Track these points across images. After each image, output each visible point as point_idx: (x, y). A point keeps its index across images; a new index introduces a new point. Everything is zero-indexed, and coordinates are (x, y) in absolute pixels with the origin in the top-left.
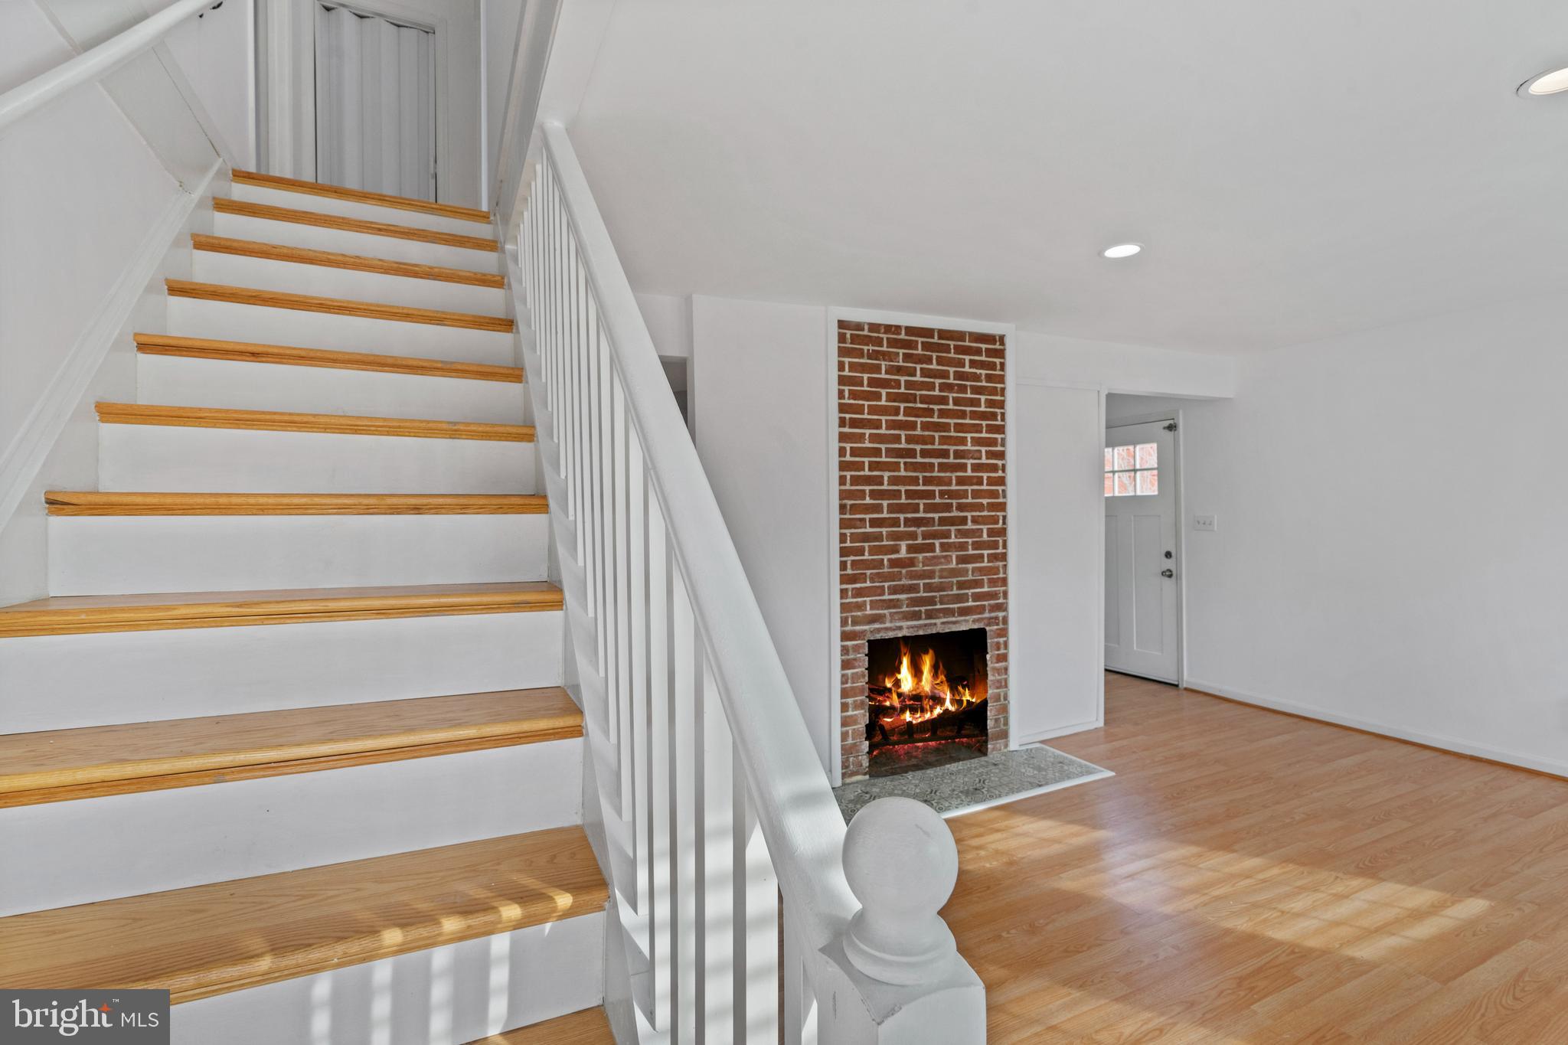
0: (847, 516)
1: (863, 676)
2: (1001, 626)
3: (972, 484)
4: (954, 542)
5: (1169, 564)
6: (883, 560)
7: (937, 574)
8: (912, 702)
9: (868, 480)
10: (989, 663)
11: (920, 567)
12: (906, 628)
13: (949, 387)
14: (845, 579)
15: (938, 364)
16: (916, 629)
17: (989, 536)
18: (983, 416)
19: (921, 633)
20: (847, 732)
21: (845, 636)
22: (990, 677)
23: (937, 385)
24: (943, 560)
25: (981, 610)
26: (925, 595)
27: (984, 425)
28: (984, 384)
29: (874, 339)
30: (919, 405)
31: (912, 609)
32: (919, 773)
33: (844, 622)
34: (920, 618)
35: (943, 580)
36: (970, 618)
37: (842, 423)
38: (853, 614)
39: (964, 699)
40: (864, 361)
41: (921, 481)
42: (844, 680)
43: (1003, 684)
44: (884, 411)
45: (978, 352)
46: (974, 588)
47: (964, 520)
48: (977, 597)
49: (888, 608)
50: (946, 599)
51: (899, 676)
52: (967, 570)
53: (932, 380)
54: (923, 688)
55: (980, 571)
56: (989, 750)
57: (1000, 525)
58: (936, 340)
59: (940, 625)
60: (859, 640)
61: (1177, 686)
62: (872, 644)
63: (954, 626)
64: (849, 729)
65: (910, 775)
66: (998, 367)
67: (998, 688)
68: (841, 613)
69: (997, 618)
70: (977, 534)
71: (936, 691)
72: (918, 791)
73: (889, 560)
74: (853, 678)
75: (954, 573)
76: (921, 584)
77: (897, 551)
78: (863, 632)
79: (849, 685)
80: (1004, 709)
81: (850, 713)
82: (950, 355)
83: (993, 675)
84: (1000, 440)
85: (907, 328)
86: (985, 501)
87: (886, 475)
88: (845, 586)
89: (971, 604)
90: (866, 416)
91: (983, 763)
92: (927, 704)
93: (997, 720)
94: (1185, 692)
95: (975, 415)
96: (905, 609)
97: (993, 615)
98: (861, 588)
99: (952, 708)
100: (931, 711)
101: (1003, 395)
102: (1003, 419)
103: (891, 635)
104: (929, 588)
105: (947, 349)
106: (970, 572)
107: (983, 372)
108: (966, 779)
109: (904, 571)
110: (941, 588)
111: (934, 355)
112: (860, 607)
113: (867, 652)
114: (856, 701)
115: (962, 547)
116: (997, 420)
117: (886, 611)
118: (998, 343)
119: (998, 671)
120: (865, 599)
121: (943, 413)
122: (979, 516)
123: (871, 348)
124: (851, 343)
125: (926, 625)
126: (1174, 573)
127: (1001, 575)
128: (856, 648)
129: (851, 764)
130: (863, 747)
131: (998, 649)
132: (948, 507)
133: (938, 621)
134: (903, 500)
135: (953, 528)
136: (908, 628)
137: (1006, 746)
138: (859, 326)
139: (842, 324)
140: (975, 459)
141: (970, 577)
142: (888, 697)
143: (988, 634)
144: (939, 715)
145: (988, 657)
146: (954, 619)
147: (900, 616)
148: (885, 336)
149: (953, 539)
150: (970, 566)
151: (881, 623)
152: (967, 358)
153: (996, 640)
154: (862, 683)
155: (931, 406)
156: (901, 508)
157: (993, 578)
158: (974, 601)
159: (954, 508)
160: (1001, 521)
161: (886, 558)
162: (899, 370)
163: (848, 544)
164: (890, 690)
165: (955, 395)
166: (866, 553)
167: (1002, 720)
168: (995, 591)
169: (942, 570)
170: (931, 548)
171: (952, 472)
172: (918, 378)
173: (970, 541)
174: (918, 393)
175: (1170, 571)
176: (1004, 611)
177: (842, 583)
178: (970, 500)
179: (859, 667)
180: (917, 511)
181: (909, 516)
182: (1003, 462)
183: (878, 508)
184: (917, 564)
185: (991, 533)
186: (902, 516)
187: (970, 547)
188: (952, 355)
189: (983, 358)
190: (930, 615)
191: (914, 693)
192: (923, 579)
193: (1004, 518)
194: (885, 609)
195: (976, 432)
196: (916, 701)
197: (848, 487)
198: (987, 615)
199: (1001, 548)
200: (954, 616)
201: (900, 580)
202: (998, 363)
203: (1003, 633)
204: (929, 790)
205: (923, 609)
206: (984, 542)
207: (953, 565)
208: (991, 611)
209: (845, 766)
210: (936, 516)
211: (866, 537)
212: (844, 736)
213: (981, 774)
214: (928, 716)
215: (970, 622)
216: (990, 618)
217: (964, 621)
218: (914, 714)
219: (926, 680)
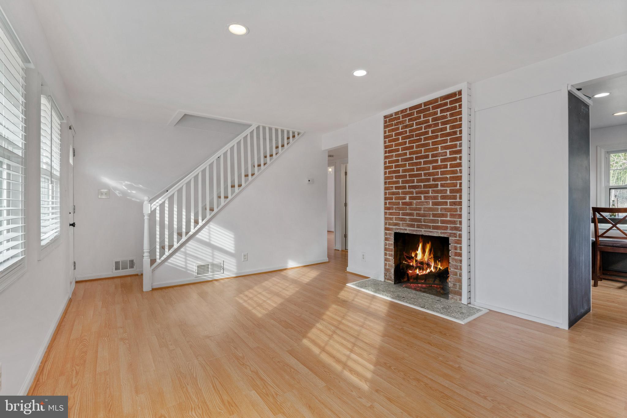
0: (387, 186)
2: (458, 238)
3: (441, 169)
4: (431, 196)
6: (399, 202)
7: (423, 209)
8: (420, 265)
9: (394, 172)
10: (451, 255)
11: (414, 206)
12: (409, 230)
13: (430, 126)
14: (386, 208)
15: (424, 118)
16: (412, 231)
17: (450, 193)
18: (449, 135)
19: (415, 233)
21: (386, 229)
22: (451, 262)
23: (423, 127)
24: (425, 203)
25: (446, 228)
26: (416, 217)
28: (449, 119)
29: (397, 118)
31: (411, 223)
33: (386, 224)
34: (414, 227)
35: (425, 212)
36: (440, 231)
37: (385, 152)
38: (389, 221)
39: (438, 267)
40: (393, 127)
41: (415, 170)
44: (401, 144)
45: (446, 104)
46: (442, 217)
47: (437, 186)
48: (444, 222)
49: (402, 221)
50: (426, 221)
51: (417, 252)
52: (438, 209)
53: (421, 126)
54: (425, 259)
55: (445, 210)
57: (458, 187)
58: (423, 108)
59: (423, 232)
60: (391, 231)
63: (430, 233)
66: (458, 108)
68: (385, 220)
69: (455, 234)
70: (444, 192)
71: (429, 262)
73: (402, 202)
74: (389, 245)
75: (430, 209)
76: (415, 213)
77: (405, 199)
78: (392, 228)
79: (387, 247)
81: (387, 257)
82: (430, 112)
84: (459, 145)
86: (448, 176)
87: (401, 169)
88: (386, 211)
90: (394, 148)
92: (425, 266)
95: (443, 135)
96: (407, 222)
97: (453, 232)
98: (391, 212)
99: (433, 270)
100: (426, 270)
102: (461, 134)
103: (402, 232)
104: (418, 215)
105: (429, 109)
106: (439, 210)
107: (449, 113)
109: (408, 207)
110: (424, 215)
111: (422, 115)
112: (391, 219)
113: (393, 236)
115: (435, 198)
116: (457, 135)
117: (400, 222)
118: (458, 96)
119: (456, 260)
120: (393, 216)
122: (444, 183)
123: (396, 121)
124: (388, 122)
127: (459, 213)
128: (390, 234)
129: (388, 275)
130: (392, 271)
131: (456, 249)
132: (428, 180)
133: (423, 230)
134: (408, 179)
135: (430, 189)
137: (461, 300)
138: (391, 115)
139: (385, 117)
140: (443, 156)
141: (440, 212)
142: (412, 261)
143: (450, 241)
144: (429, 273)
145: (450, 252)
147: (406, 225)
148: (401, 115)
149: (431, 194)
150: (440, 207)
151: (398, 226)
153: (454, 245)
155: (421, 137)
156: (407, 182)
157: (453, 214)
158: (441, 223)
159: (431, 180)
160: (458, 185)
161: (400, 201)
162: (407, 126)
163: (387, 196)
164: (413, 258)
165: (432, 129)
166: (394, 199)
167: (458, 286)
168: (454, 220)
169: (425, 208)
170: (420, 198)
171: (430, 164)
173: (440, 195)
174: (415, 133)
176: (460, 231)
177: (385, 209)
178: (440, 176)
179: (391, 241)
180: (414, 182)
181: (410, 184)
183: (398, 182)
184: (413, 205)
185: (451, 191)
186: (407, 185)
187: (439, 198)
189: (449, 106)
190: (418, 226)
191: (421, 261)
192: (416, 211)
193: (461, 184)
196: (422, 265)
197: (387, 175)
198: (449, 231)
199: (458, 199)
200: (430, 229)
201: (406, 210)
202: (458, 106)
205: (416, 223)
206: (448, 196)
207: (431, 206)
208: (452, 230)
209: (385, 275)
210: (422, 184)
211: (393, 193)
212: (385, 265)
214: (424, 272)
215: (439, 233)
216: (451, 233)
217: (436, 232)
218: (420, 271)
219: (426, 255)
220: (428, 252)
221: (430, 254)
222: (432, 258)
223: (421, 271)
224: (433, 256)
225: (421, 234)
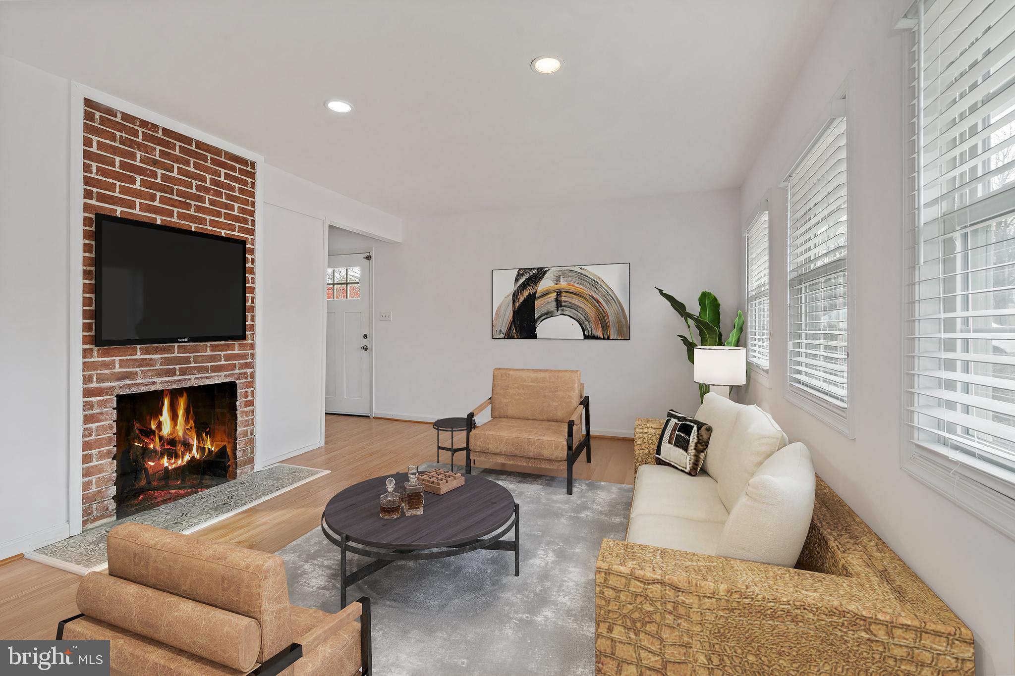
1: (111, 427)
2: (249, 379)
5: (366, 342)
8: (169, 447)
10: (238, 408)
12: (160, 384)
13: (207, 190)
15: (195, 168)
16: (170, 384)
18: (236, 219)
19: (175, 387)
20: (90, 482)
21: (89, 393)
22: (239, 419)
23: (194, 185)
25: (232, 367)
26: (179, 355)
27: (237, 226)
28: (237, 194)
29: (128, 128)
30: (175, 197)
31: (166, 367)
32: (172, 504)
33: (87, 379)
34: (174, 375)
36: (223, 374)
37: (88, 194)
38: (99, 372)
39: (207, 447)
40: (117, 144)
42: (87, 433)
43: (250, 423)
44: (138, 194)
45: (233, 169)
46: (226, 351)
48: (228, 357)
49: (141, 366)
50: (200, 359)
53: (190, 180)
54: (177, 433)
56: (238, 475)
58: (193, 148)
59: (194, 380)
60: (106, 395)
61: (369, 417)
62: (119, 398)
63: (207, 380)
64: (93, 479)
65: (161, 508)
66: (250, 185)
67: (246, 426)
68: (84, 371)
69: (245, 373)
71: (187, 437)
72: (168, 517)
74: (97, 430)
78: (111, 388)
79: (93, 438)
80: (251, 442)
81: (94, 463)
82: (206, 164)
83: (242, 417)
84: (250, 240)
85: (164, 129)
89: (223, 362)
90: (117, 194)
91: (232, 485)
92: (180, 449)
93: (244, 451)
94: (374, 420)
95: (227, 216)
96: (158, 367)
97: (242, 371)
99: (197, 456)
100: (183, 458)
101: (253, 206)
102: (253, 225)
103: (142, 389)
105: (205, 159)
107: (237, 185)
108: (216, 499)
111: (192, 160)
112: (107, 365)
113: (115, 406)
114: (103, 451)
116: (248, 225)
117: (137, 369)
118: (250, 167)
119: (246, 413)
120: (114, 358)
121: (198, 209)
123: (124, 135)
124: (100, 124)
125: (180, 380)
126: (369, 348)
127: (250, 341)
128: (102, 404)
129: (94, 510)
130: (109, 492)
131: (247, 397)
133: (192, 377)
136: (162, 383)
137: (252, 469)
138: (110, 112)
139: (88, 102)
143: (238, 386)
144: (188, 462)
145: (238, 403)
146: (208, 375)
147: (153, 373)
148: (140, 130)
151: (132, 380)
152: (223, 171)
153: (244, 390)
154: (111, 434)
155: (188, 201)
157: (243, 344)
158: (225, 360)
160: (249, 301)
162: (155, 163)
165: (211, 197)
167: (249, 450)
168: (244, 353)
172: (175, 174)
174: (175, 187)
175: (367, 347)
176: (251, 368)
177: (85, 343)
179: (106, 420)
182: (253, 257)
188: (209, 164)
189: (237, 175)
190: (183, 372)
191: (171, 437)
193: (253, 299)
194: (137, 367)
195: (230, 230)
196: (172, 446)
198: (237, 371)
200: (207, 372)
202: (249, 182)
203: (251, 384)
204: (180, 515)
205: (177, 367)
208: (240, 368)
209: (86, 513)
212: (86, 486)
213: (230, 492)
214: (179, 462)
215: (223, 377)
216: (240, 374)
217: (217, 376)
218: (170, 459)
219: (180, 424)
220: (183, 415)
221: (187, 421)
222: (191, 428)
223: (173, 461)
224: (193, 425)
225: (188, 385)
